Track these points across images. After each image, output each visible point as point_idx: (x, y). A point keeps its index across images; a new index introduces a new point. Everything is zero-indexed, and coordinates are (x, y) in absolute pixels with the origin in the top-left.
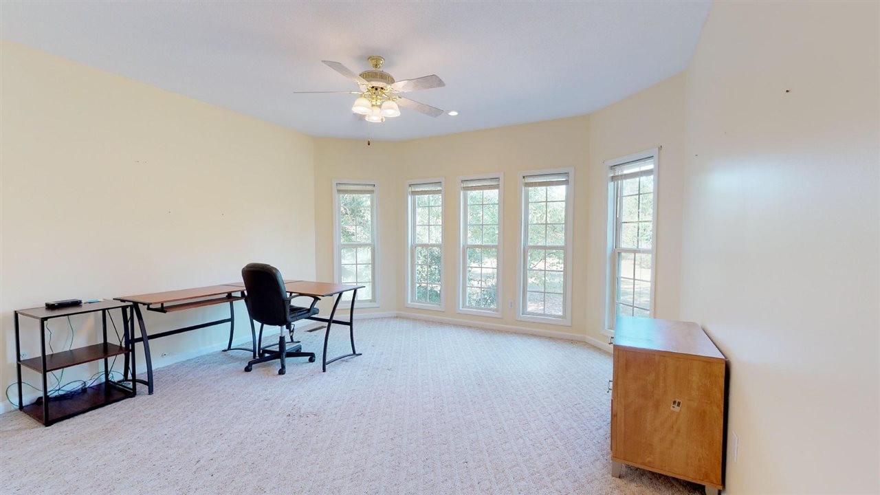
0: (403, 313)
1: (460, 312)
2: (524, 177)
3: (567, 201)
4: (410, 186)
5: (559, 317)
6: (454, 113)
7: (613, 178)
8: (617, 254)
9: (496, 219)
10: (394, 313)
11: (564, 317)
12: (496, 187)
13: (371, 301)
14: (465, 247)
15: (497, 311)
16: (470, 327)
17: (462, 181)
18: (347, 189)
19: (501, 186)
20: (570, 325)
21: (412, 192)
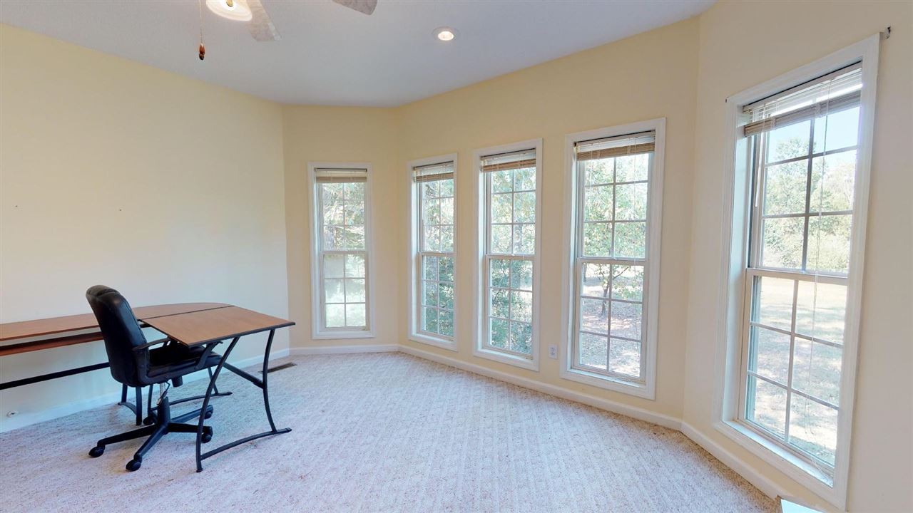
0: (405, 347)
1: (477, 354)
2: (575, 144)
3: (650, 181)
4: (414, 168)
5: (633, 380)
6: (446, 36)
7: (746, 131)
8: (751, 279)
9: (532, 215)
10: (394, 346)
11: (641, 381)
12: (531, 163)
13: (364, 329)
14: (488, 258)
15: (532, 359)
16: (490, 379)
17: (482, 157)
18: (325, 176)
19: (538, 162)
20: (653, 399)
21: (417, 178)
